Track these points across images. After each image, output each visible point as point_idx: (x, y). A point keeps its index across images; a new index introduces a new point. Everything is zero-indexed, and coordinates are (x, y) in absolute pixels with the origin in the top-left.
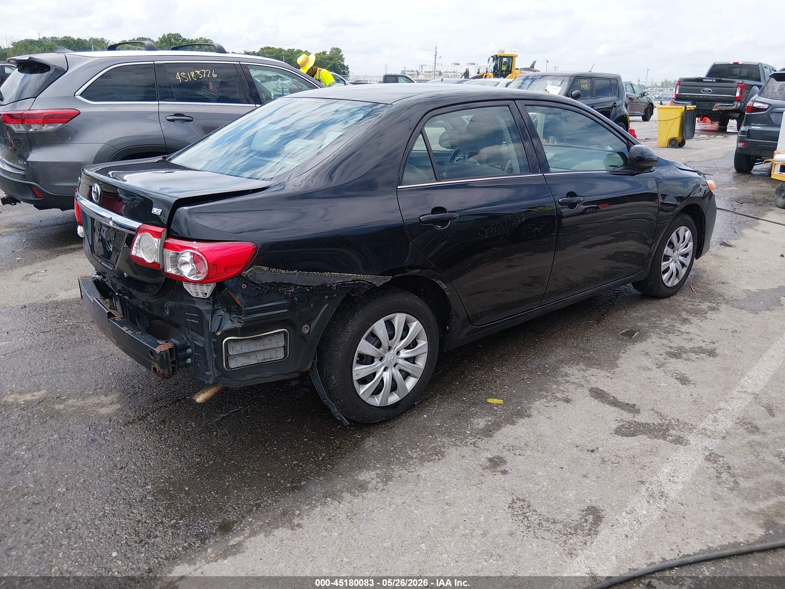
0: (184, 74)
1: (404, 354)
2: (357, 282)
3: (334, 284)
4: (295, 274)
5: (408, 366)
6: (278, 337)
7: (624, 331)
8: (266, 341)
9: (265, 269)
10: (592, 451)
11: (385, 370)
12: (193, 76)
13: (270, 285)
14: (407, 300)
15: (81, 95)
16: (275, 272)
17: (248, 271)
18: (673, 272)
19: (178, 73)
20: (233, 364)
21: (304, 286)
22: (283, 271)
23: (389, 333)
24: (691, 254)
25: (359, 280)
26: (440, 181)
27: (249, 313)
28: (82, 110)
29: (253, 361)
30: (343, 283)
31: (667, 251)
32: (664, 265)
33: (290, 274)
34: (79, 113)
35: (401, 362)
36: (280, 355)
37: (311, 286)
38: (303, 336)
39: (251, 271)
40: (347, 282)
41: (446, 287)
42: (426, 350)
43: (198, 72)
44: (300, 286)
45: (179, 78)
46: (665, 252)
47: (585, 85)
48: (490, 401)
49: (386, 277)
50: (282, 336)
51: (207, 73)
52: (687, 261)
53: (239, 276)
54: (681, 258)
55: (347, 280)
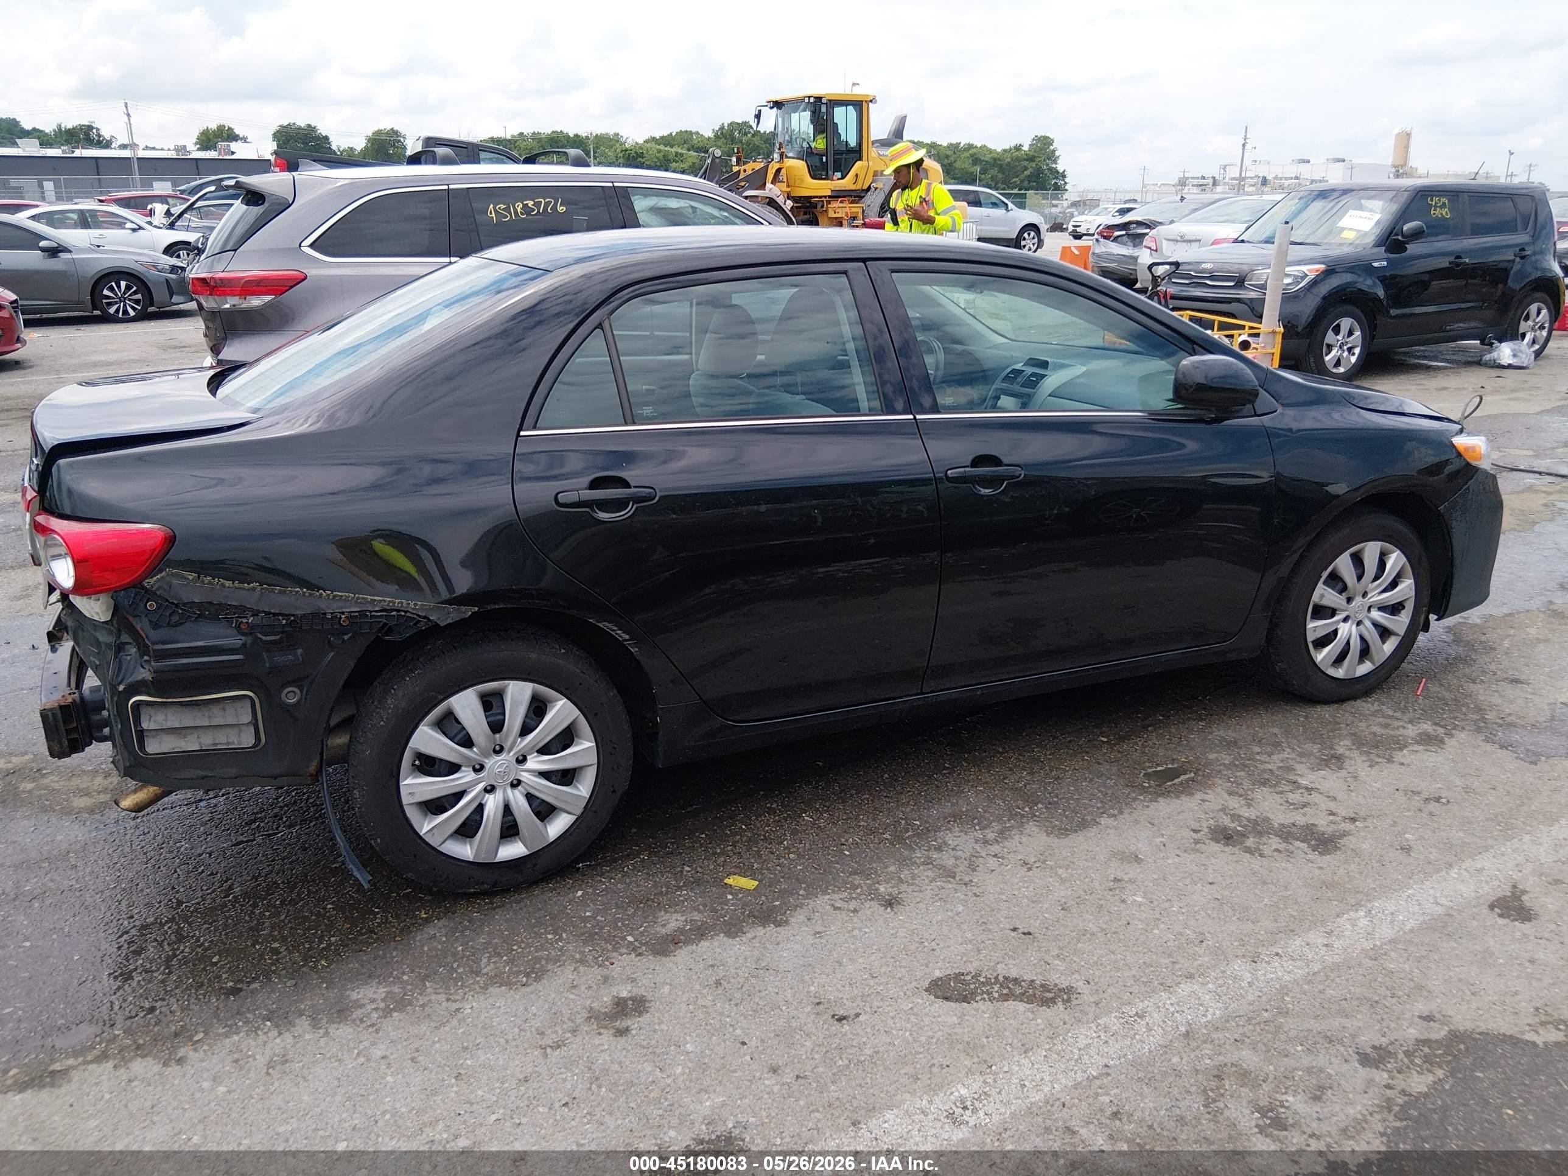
0: (503, 206)
1: (536, 762)
2: (394, 613)
3: (343, 613)
4: (254, 589)
5: (547, 790)
6: (238, 704)
7: (1159, 768)
8: (216, 710)
9: (191, 578)
10: (841, 1019)
11: (490, 789)
12: (519, 210)
13: (200, 605)
14: (533, 656)
15: (311, 246)
16: (210, 583)
17: (155, 578)
18: (1348, 643)
19: (492, 206)
20: (153, 747)
21: (274, 614)
22: (228, 583)
23: (491, 719)
24: (1410, 606)
25: (398, 611)
26: (634, 423)
27: (161, 655)
28: (311, 272)
29: (190, 744)
30: (362, 614)
31: (1322, 596)
32: (1315, 627)
33: (244, 589)
34: (305, 278)
35: (525, 777)
36: (247, 739)
37: (293, 615)
38: (287, 709)
39: (162, 578)
40: (371, 612)
41: (627, 637)
42: (593, 758)
43: (530, 203)
44: (267, 613)
45: (493, 215)
46: (1315, 598)
47: (1441, 211)
48: (729, 881)
49: (463, 608)
50: (247, 704)
51: (547, 204)
52: (1400, 623)
53: (138, 585)
54: (1376, 614)
55: (370, 608)
